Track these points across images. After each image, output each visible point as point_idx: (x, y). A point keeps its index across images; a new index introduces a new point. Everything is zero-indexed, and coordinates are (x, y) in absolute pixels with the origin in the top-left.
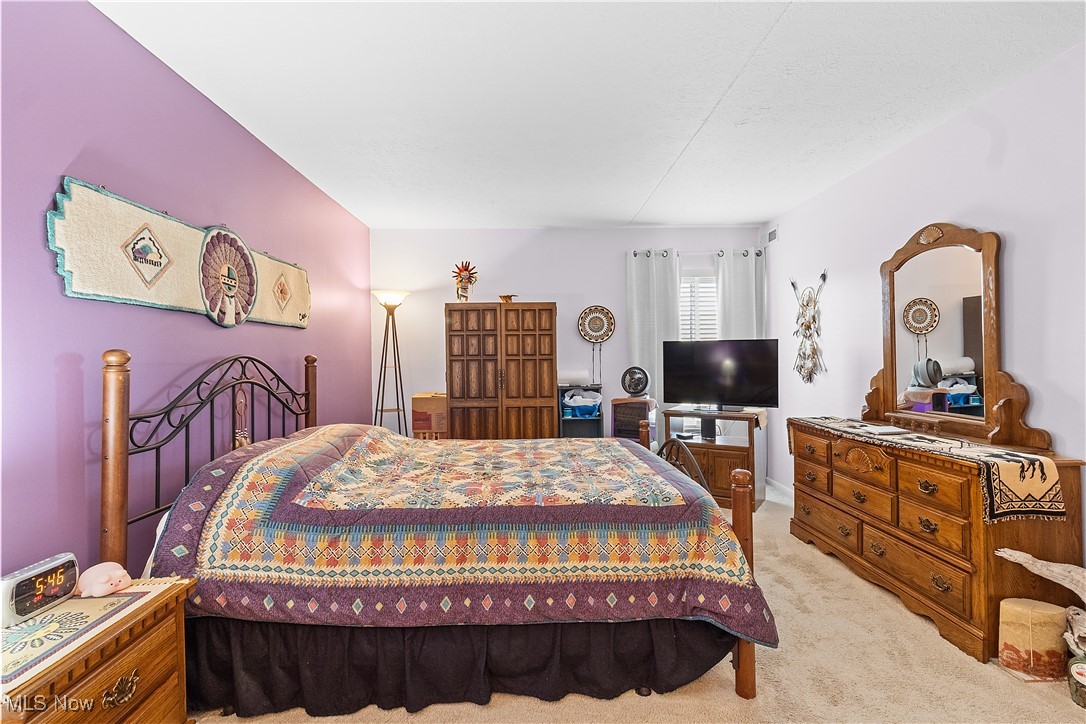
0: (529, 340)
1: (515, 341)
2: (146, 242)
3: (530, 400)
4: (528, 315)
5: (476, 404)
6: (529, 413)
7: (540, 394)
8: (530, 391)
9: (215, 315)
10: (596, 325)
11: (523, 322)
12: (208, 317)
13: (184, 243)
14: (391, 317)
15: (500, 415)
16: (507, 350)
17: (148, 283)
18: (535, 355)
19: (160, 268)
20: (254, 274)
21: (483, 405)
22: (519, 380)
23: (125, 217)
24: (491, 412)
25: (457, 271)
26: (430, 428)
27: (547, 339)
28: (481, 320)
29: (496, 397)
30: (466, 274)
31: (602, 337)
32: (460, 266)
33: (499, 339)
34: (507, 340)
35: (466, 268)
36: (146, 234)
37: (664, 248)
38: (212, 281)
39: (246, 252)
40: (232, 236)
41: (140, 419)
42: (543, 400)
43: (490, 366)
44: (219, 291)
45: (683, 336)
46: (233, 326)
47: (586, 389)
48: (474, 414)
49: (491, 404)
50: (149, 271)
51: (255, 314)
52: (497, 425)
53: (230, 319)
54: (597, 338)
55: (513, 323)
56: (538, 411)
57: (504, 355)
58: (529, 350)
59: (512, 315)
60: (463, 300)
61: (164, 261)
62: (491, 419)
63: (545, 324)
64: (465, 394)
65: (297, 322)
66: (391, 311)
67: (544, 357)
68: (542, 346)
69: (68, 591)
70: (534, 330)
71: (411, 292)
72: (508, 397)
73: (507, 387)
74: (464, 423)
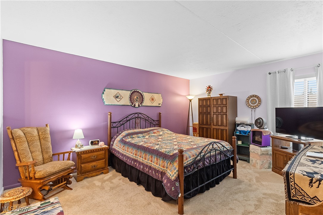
0: (220, 108)
1: (216, 108)
2: (118, 95)
3: (220, 127)
4: (219, 100)
5: (205, 126)
6: (220, 131)
7: (218, 125)
8: (220, 124)
9: (133, 105)
10: (253, 102)
11: (218, 102)
12: (131, 106)
13: (126, 94)
14: (191, 102)
15: (211, 130)
16: (213, 111)
17: (118, 102)
18: (221, 112)
19: (120, 99)
20: (143, 97)
21: (207, 127)
22: (217, 120)
23: (114, 92)
24: (209, 129)
25: (207, 88)
26: (196, 132)
27: (225, 108)
28: (206, 102)
29: (210, 125)
30: (209, 89)
31: (256, 106)
32: (208, 87)
33: (211, 108)
34: (213, 108)
35: (210, 87)
36: (118, 94)
37: (285, 69)
38: (132, 100)
39: (141, 93)
40: (138, 91)
41: (114, 123)
42: (224, 127)
43: (209, 116)
44: (134, 101)
45: (295, 105)
46: (137, 107)
47: (247, 125)
48: (205, 129)
49: (209, 127)
50: (118, 99)
51: (144, 104)
52: (211, 133)
53: (137, 106)
54: (253, 107)
55: (215, 103)
56: (222, 130)
57: (212, 112)
58: (219, 111)
59: (215, 101)
60: (209, 96)
61: (121, 98)
62: (209, 131)
63: (224, 103)
64: (203, 124)
65: (158, 105)
66: (190, 101)
67: (224, 113)
68: (224, 110)
69: (98, 144)
70: (221, 105)
71: (196, 96)
72: (213, 125)
73: (213, 122)
74: (202, 132)
